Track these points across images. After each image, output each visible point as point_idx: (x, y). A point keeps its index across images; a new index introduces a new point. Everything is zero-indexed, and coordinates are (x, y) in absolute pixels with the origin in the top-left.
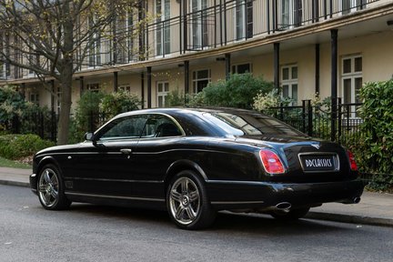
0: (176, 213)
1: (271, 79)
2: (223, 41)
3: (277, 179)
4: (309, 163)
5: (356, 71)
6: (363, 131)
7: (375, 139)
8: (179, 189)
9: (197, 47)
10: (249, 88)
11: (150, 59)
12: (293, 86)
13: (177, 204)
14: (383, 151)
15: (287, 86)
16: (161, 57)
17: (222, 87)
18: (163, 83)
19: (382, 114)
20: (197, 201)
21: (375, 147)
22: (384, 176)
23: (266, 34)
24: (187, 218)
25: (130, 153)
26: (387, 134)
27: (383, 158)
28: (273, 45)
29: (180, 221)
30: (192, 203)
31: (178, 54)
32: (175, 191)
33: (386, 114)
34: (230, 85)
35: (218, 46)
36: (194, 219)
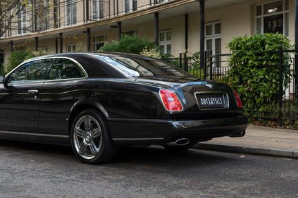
0: (80, 149)
1: (153, 40)
2: (116, 12)
3: (176, 116)
4: (204, 101)
5: (216, 33)
6: (231, 76)
7: (241, 82)
8: (82, 127)
9: (96, 18)
10: (136, 46)
11: (62, 27)
12: (168, 45)
13: (80, 140)
14: (248, 91)
15: (163, 46)
16: (70, 26)
17: (115, 45)
18: (72, 45)
19: (247, 62)
20: (99, 137)
21: (241, 89)
22: (249, 112)
23: (149, 6)
24: (89, 153)
25: (36, 94)
26: (252, 78)
27: (248, 97)
28: (153, 14)
29: (83, 156)
30: (94, 140)
31: (82, 23)
32: (78, 128)
33: (250, 62)
34: (121, 44)
35: (112, 16)
36: (96, 154)
